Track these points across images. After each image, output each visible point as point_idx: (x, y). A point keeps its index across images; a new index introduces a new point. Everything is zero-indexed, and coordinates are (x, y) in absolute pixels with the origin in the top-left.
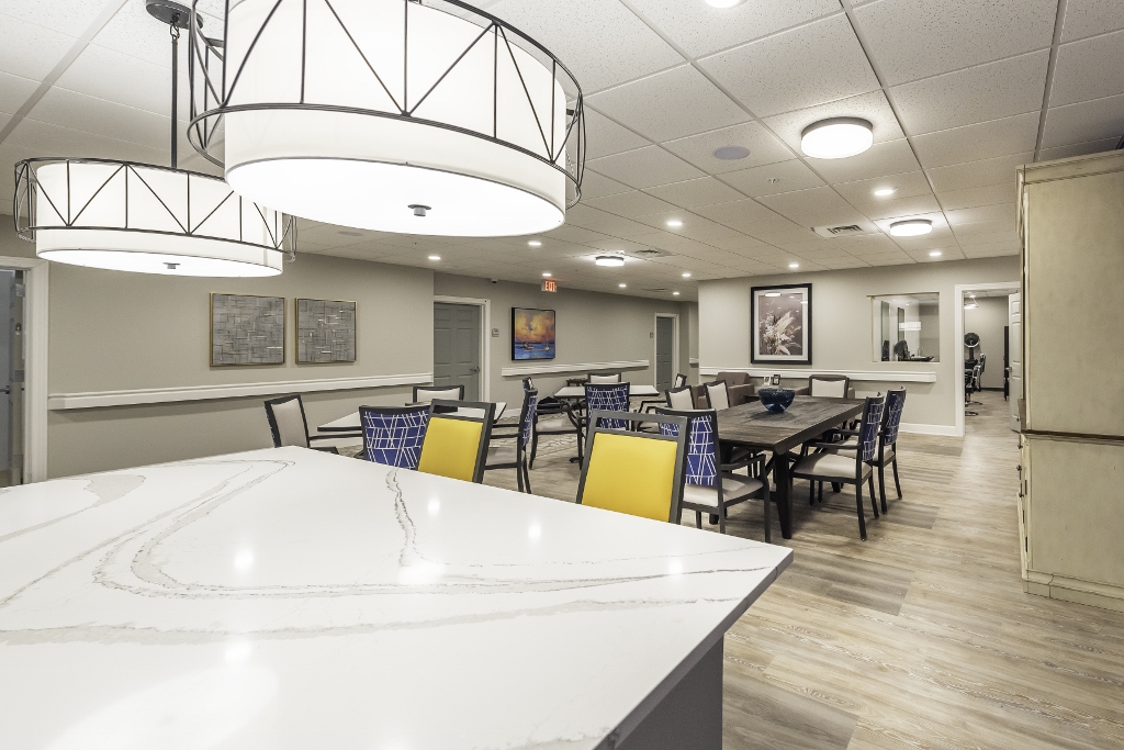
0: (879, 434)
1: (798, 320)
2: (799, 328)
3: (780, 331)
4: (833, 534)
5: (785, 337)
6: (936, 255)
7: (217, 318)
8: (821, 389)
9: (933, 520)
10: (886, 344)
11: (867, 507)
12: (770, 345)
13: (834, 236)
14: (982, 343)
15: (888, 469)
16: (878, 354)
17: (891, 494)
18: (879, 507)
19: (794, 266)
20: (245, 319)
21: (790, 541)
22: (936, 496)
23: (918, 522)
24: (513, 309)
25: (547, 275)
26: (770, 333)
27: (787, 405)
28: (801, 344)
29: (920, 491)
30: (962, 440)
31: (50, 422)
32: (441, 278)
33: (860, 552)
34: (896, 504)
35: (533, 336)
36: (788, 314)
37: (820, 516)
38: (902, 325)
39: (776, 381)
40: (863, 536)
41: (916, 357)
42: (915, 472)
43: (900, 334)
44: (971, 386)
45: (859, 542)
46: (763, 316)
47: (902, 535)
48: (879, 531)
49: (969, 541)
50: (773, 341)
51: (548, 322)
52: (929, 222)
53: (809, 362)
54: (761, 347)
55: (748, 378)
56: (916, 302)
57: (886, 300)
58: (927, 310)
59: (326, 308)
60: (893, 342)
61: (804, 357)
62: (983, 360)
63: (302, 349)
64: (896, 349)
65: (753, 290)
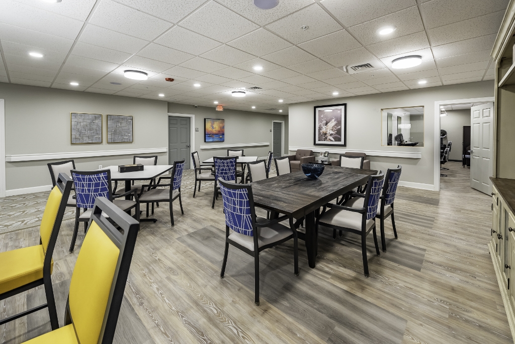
0: (380, 198)
1: (339, 123)
2: (339, 127)
3: (329, 129)
4: (345, 267)
5: (332, 132)
6: (422, 83)
7: (73, 123)
8: (347, 163)
9: (421, 261)
10: (391, 135)
11: (370, 243)
12: (324, 136)
13: (355, 72)
14: (448, 135)
15: (388, 221)
16: (385, 141)
17: (389, 233)
18: (380, 245)
19: (336, 94)
20: (85, 123)
21: (314, 270)
22: (423, 239)
23: (411, 262)
24: (205, 119)
25: (216, 103)
26: (324, 130)
27: (319, 175)
28: (341, 136)
29: (410, 232)
30: (438, 193)
31: (6, 167)
32: (170, 105)
33: (363, 289)
34: (394, 243)
35: (214, 131)
36: (333, 120)
37: (338, 248)
38: (400, 126)
39: (326, 155)
40: (367, 273)
41: (408, 143)
42: (407, 216)
43: (399, 130)
44: (444, 160)
45: (363, 278)
46: (320, 121)
47: (398, 275)
48: (379, 268)
49: (453, 290)
50: (326, 134)
51: (221, 125)
52: (419, 57)
53: (345, 145)
54: (319, 137)
55: (312, 153)
56: (408, 113)
57: (390, 112)
58: (415, 118)
59: (119, 119)
60: (395, 134)
61: (342, 142)
62: (450, 145)
63: (109, 137)
64: (396, 138)
65: (315, 108)
